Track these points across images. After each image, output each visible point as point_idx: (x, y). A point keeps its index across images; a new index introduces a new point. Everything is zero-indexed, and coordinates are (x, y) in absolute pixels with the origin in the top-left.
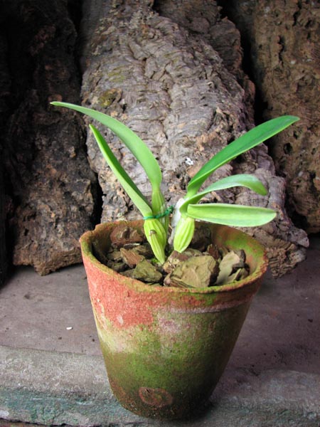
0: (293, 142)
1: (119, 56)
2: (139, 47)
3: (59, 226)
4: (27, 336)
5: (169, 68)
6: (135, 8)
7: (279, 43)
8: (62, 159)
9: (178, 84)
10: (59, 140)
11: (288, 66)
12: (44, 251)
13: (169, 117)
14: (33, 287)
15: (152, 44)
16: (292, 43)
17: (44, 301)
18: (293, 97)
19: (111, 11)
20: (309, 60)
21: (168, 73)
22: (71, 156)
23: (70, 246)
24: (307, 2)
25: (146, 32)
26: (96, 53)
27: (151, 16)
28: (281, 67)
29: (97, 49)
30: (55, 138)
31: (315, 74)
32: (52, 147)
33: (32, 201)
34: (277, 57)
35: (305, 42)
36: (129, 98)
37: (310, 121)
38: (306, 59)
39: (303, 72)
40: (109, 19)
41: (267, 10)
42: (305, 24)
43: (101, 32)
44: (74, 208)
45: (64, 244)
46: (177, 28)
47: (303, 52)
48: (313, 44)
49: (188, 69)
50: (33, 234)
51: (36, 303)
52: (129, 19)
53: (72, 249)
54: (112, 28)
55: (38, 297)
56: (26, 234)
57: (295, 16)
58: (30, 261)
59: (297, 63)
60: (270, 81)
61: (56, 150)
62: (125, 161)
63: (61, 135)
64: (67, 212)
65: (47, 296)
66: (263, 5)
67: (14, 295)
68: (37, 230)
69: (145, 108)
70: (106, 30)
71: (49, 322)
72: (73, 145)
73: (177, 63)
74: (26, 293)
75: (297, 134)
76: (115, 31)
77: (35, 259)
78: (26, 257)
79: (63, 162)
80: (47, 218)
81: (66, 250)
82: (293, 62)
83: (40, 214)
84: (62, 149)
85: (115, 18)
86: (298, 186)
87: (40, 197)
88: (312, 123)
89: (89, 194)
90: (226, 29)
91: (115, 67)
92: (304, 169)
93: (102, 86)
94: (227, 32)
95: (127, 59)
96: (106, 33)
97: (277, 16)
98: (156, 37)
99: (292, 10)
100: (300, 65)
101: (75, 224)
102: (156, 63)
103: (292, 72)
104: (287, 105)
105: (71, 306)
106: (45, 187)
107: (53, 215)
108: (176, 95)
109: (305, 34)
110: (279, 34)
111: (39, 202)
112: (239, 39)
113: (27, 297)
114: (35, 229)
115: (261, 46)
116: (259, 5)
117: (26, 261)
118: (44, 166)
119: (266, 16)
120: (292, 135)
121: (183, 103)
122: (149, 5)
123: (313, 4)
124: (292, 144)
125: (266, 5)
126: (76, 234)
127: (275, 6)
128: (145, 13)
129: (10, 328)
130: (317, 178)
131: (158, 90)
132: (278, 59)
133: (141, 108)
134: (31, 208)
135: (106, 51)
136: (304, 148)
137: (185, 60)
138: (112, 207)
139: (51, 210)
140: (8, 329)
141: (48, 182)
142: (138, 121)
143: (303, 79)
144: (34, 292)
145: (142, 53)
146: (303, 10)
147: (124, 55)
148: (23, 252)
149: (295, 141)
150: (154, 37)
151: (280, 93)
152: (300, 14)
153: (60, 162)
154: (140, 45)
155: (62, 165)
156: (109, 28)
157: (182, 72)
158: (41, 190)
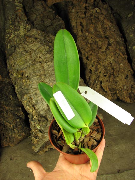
0: (92, 68)
1: (19, 51)
2: (27, 46)
3: (15, 129)
4: (17, 178)
5: (41, 55)
6: (20, 24)
7: (81, 25)
8: (8, 102)
9: (46, 62)
10: (5, 93)
11: (85, 35)
12: (12, 140)
13: (46, 80)
14: (12, 154)
15: (31, 45)
16: (85, 25)
17: (18, 159)
18: (89, 49)
19: (10, 26)
20: (93, 33)
21: (41, 57)
22: (11, 99)
23: (21, 136)
24: (88, 7)
25: (28, 40)
26: (8, 48)
27: (27, 27)
28: (83, 35)
29: (9, 46)
30: (3, 93)
31: (96, 39)
32: (3, 97)
33: (2, 122)
34: (81, 31)
35: (90, 24)
36: (28, 73)
37: (97, 59)
38: (92, 32)
39: (92, 38)
40: (10, 31)
41: (73, 11)
42: (89, 16)
43: (9, 37)
44: (18, 120)
45: (19, 135)
46: (39, 32)
47: (90, 29)
48: (93, 25)
49: (48, 55)
50: (6, 135)
51: (15, 162)
52: (19, 30)
53: (22, 137)
54: (13, 36)
55: (15, 158)
56: (3, 135)
57: (85, 13)
58: (8, 145)
59: (88, 34)
60: (79, 41)
61: (5, 98)
62: (33, 101)
63: (5, 91)
64: (16, 122)
65: (18, 157)
66: (71, 8)
67: (6, 160)
68: (7, 133)
69: (35, 77)
70: (10, 36)
71: (23, 170)
72: (11, 94)
73: (43, 53)
74: (10, 157)
75: (93, 65)
76: (14, 37)
77: (9, 144)
78: (6, 144)
79: (9, 102)
80: (10, 127)
81: (20, 138)
82: (87, 34)
83: (7, 126)
84: (7, 97)
85: (13, 30)
86: (96, 87)
87: (4, 120)
88: (98, 60)
89: (22, 113)
90: (58, 22)
91: (19, 58)
92: (97, 80)
93: (16, 67)
94: (59, 23)
95: (23, 53)
96: (11, 38)
97: (78, 13)
98: (33, 41)
99: (83, 10)
100: (90, 35)
101: (20, 126)
102: (35, 53)
103: (87, 38)
104: (87, 53)
105: (27, 159)
106: (5, 115)
107: (11, 126)
108: (46, 67)
109: (90, 21)
110: (79, 21)
111: (5, 122)
112: (64, 25)
113: (11, 159)
114: (6, 132)
115: (73, 26)
116: (70, 8)
117: (7, 145)
118: (2, 106)
119: (73, 13)
120: (91, 66)
121: (50, 72)
122: (25, 20)
123: (91, 7)
124: (92, 69)
125: (73, 8)
126: (22, 131)
127: (76, 9)
128: (25, 25)
129: (10, 176)
130: (103, 84)
131: (39, 67)
132: (81, 32)
133: (34, 78)
134: (3, 125)
135: (13, 47)
136: (96, 71)
137: (46, 50)
138: (33, 122)
139: (10, 124)
140: (9, 177)
141: (6, 112)
142: (34, 84)
143: (92, 41)
144: (12, 156)
145: (28, 49)
146: (88, 11)
147: (21, 51)
148: (4, 143)
149: (93, 68)
150: (32, 42)
151: (84, 47)
152: (87, 12)
153: (8, 103)
154: (27, 45)
155: (9, 104)
156: (12, 36)
157: (47, 56)
158: (4, 116)
